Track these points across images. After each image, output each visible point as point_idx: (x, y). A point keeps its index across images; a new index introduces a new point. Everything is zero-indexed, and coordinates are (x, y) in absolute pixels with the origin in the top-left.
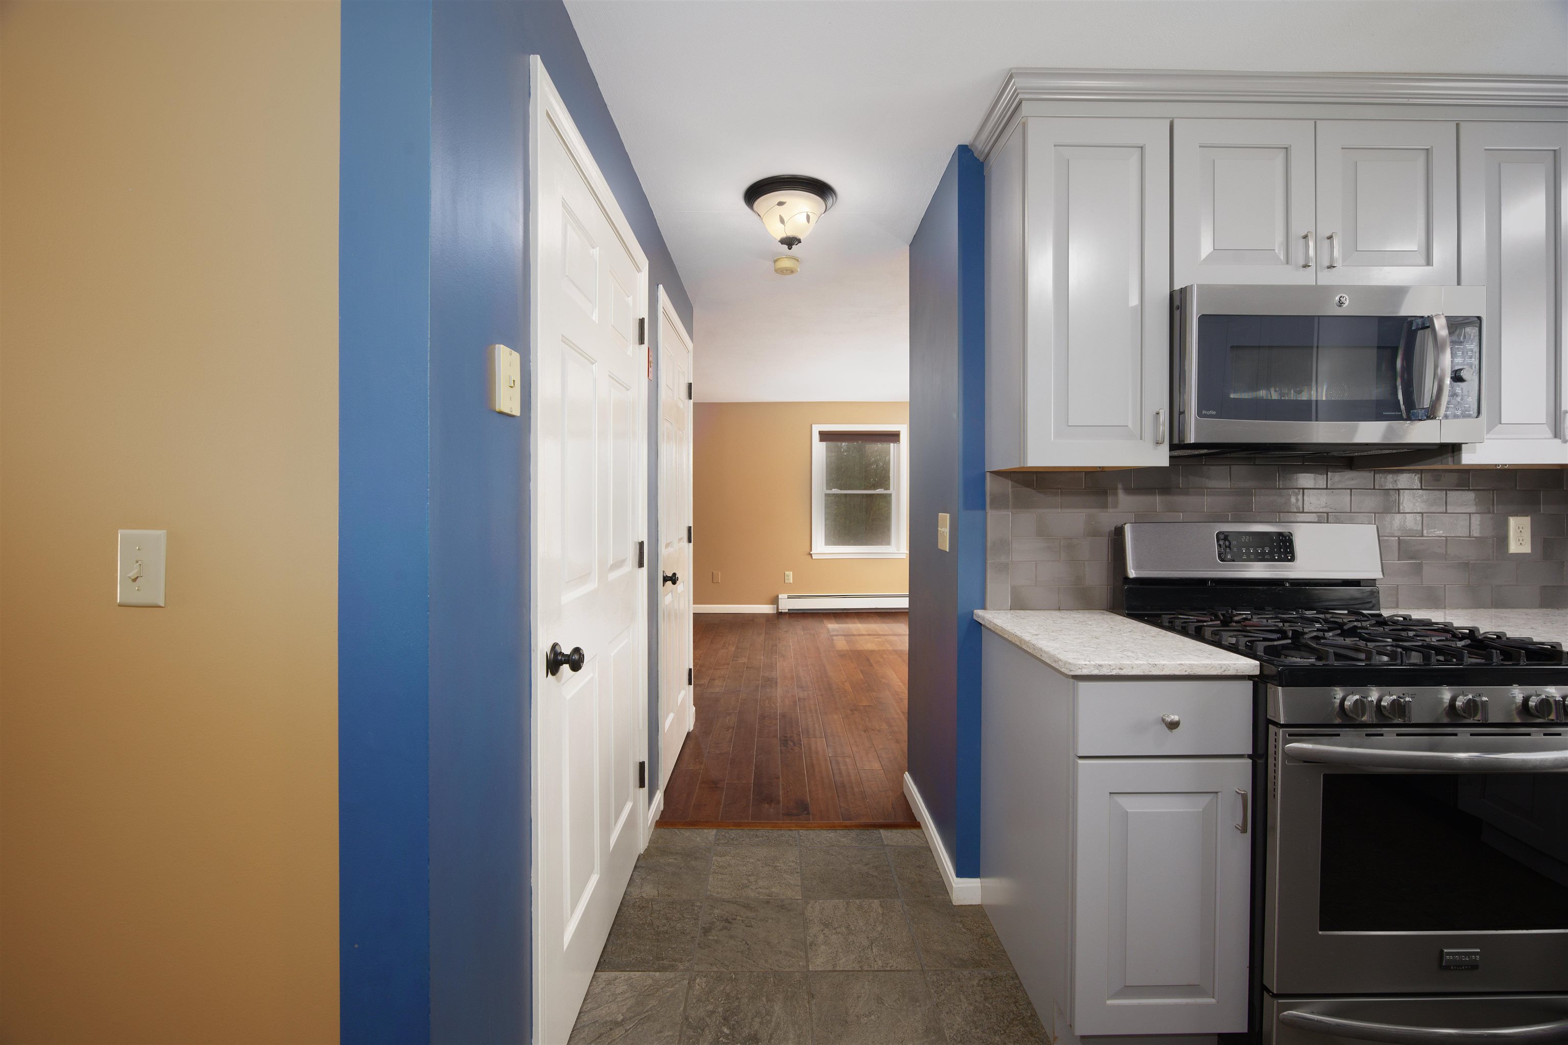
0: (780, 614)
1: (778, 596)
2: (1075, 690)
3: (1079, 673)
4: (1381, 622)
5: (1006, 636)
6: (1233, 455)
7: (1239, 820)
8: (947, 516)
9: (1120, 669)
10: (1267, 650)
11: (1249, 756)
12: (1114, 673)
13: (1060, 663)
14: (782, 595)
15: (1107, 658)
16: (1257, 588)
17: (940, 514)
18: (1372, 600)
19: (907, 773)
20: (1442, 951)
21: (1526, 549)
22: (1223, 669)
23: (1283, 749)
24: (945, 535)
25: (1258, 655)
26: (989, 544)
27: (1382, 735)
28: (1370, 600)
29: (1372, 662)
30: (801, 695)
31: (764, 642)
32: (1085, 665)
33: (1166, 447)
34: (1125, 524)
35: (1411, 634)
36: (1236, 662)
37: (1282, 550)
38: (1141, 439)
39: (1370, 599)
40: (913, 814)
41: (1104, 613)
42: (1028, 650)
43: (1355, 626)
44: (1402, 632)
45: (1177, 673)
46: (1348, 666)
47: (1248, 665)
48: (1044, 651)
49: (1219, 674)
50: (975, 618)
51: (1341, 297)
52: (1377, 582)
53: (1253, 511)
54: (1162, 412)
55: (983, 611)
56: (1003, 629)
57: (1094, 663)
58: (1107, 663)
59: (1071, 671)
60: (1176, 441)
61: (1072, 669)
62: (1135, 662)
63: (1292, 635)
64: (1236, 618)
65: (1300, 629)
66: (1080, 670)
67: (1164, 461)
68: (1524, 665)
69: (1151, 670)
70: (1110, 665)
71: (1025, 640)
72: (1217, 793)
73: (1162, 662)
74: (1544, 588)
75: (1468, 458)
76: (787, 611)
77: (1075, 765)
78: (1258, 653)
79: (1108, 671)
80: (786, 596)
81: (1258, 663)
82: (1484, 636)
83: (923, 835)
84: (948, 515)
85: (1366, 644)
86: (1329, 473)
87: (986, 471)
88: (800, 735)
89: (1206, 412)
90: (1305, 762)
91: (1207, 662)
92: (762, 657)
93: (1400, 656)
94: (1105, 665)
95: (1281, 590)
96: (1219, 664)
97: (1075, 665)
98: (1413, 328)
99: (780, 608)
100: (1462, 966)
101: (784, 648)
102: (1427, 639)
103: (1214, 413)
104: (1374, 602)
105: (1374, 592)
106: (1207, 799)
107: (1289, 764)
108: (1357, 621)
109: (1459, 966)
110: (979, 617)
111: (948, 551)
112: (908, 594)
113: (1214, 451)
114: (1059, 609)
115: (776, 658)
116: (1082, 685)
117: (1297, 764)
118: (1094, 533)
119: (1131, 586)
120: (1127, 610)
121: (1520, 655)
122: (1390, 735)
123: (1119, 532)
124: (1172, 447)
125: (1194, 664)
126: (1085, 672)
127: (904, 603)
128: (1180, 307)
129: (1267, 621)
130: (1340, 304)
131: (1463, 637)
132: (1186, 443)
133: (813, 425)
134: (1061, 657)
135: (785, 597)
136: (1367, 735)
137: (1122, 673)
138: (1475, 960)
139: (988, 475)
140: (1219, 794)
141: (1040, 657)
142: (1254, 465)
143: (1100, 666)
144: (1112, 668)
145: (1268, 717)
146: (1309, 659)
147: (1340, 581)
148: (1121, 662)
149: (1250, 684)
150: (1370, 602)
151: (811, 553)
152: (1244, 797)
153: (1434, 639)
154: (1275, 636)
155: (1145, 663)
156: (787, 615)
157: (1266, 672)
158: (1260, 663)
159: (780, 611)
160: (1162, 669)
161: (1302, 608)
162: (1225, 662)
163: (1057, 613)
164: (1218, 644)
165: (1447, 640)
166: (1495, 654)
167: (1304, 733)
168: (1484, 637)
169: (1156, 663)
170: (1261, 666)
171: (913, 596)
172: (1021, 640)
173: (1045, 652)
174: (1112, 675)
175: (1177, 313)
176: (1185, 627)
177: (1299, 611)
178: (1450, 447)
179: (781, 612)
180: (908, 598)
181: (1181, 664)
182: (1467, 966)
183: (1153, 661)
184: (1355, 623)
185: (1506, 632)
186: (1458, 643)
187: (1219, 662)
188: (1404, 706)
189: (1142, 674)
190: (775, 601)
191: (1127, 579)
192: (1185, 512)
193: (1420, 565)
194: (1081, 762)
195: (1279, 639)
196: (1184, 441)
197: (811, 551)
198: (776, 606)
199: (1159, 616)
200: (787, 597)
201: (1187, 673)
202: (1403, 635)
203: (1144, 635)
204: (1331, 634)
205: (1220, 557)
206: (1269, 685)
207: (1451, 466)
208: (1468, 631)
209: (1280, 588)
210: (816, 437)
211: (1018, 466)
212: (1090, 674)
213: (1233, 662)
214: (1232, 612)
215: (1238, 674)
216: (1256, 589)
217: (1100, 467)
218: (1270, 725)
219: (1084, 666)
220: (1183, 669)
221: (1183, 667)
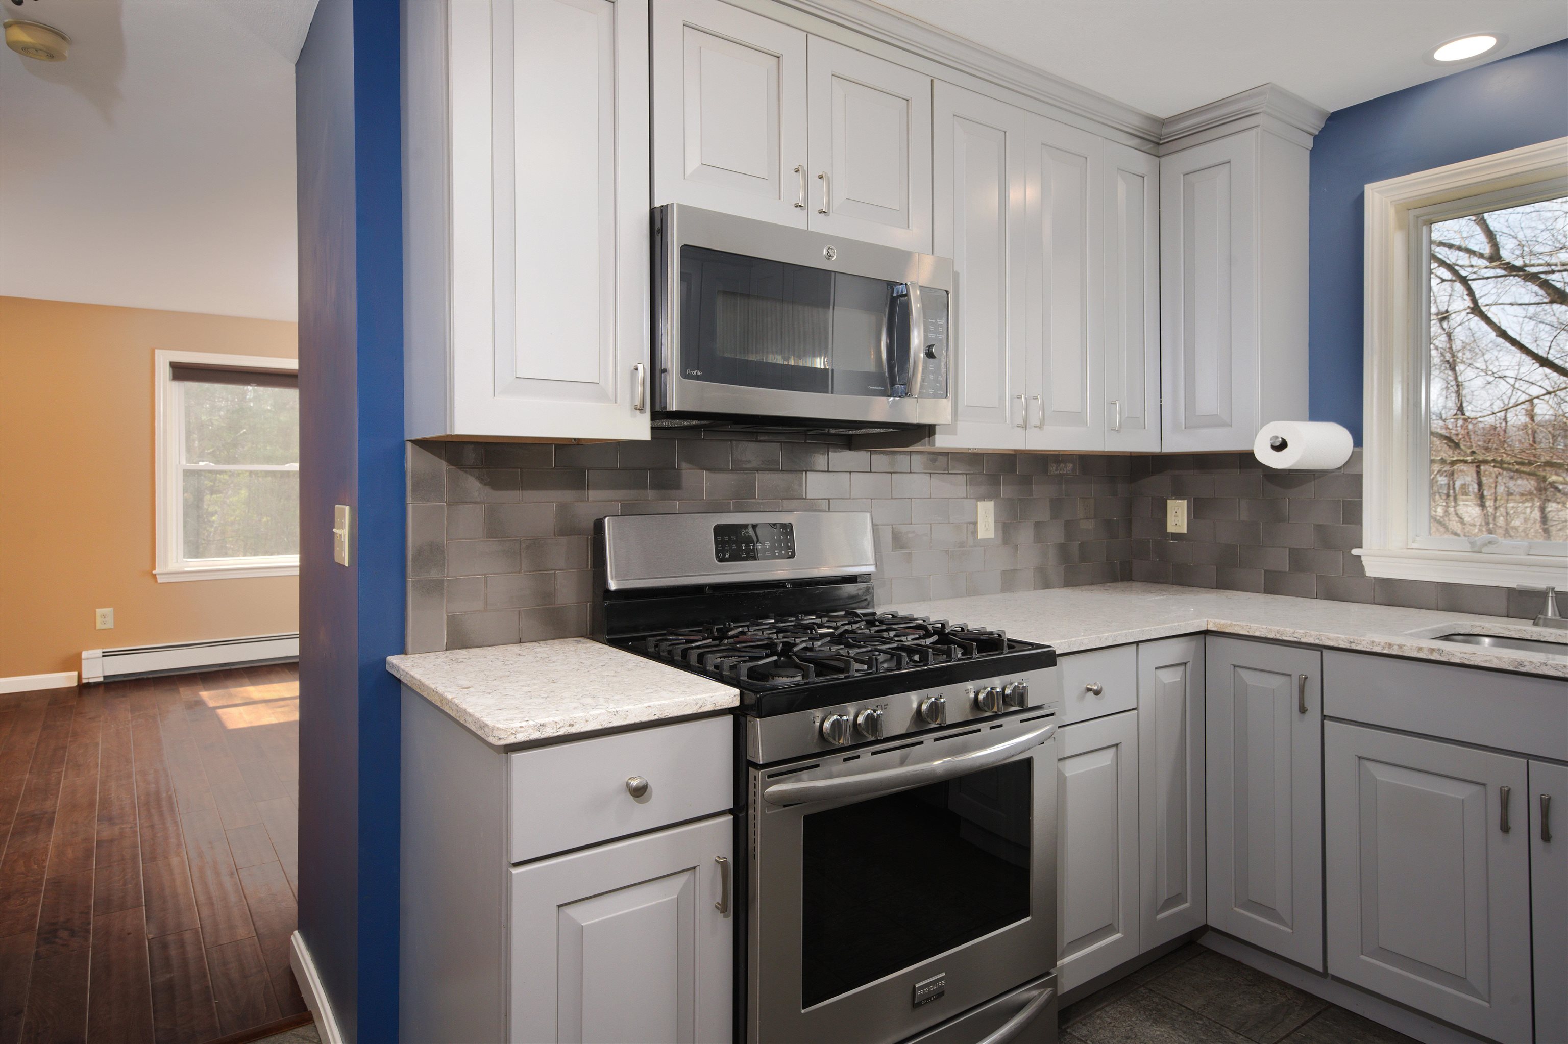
0: (84, 688)
1: (80, 654)
2: (508, 764)
3: (512, 740)
4: (871, 621)
5: (425, 694)
6: (729, 428)
7: (719, 899)
8: (344, 510)
9: (571, 725)
10: (752, 673)
11: (730, 811)
12: (562, 732)
13: (486, 729)
14: (90, 652)
15: (554, 712)
16: (758, 592)
17: (336, 506)
18: (865, 599)
19: (296, 932)
20: (914, 987)
21: (991, 534)
22: (699, 706)
23: (762, 795)
24: (343, 540)
25: (742, 680)
26: (410, 553)
27: (858, 757)
28: (865, 598)
29: (850, 674)
30: (106, 835)
31: (38, 745)
32: (521, 727)
33: (647, 415)
34: (605, 517)
35: (892, 634)
36: (714, 694)
37: (783, 545)
38: (616, 402)
39: (865, 596)
40: (303, 1001)
41: (580, 641)
42: (450, 712)
43: (846, 630)
44: (884, 633)
45: (645, 719)
46: (827, 682)
47: (728, 696)
48: (469, 713)
49: (695, 712)
50: (388, 668)
51: (829, 249)
52: (873, 577)
53: (755, 498)
54: (640, 367)
55: (402, 656)
56: (422, 684)
57: (534, 723)
58: (551, 719)
59: (500, 739)
60: (658, 408)
61: (501, 737)
62: (591, 713)
63: (782, 650)
64: (731, 633)
65: (791, 640)
66: (513, 737)
67: (645, 434)
68: (976, 656)
69: (612, 720)
70: (556, 722)
71: (447, 699)
72: (694, 868)
73: (626, 708)
74: (1004, 572)
75: (942, 441)
76: (101, 679)
77: (509, 875)
78: (741, 678)
79: (554, 731)
80: (98, 652)
81: (737, 691)
82: (952, 628)
83: (314, 1033)
84: (347, 508)
85: (848, 652)
86: (830, 453)
87: (405, 439)
88: (88, 913)
89: (690, 372)
90: (785, 806)
91: (680, 699)
92: (27, 776)
93: (875, 663)
94: (550, 723)
95: (781, 593)
96: (694, 700)
97: (506, 730)
98: (895, 295)
99: (84, 676)
100: (930, 998)
101: (81, 751)
102: (903, 639)
103: (700, 373)
104: (869, 599)
105: (869, 588)
106: (682, 879)
107: (769, 813)
108: (850, 623)
109: (928, 999)
110: (393, 666)
111: (346, 564)
112: (298, 633)
113: (706, 422)
114: (520, 642)
115: (60, 773)
116: (516, 757)
117: (777, 811)
118: (567, 529)
119: (613, 602)
120: (609, 634)
121: (972, 648)
122: (866, 756)
123: (599, 527)
124: (655, 416)
125: (664, 704)
126: (521, 737)
127: (291, 648)
128: (660, 231)
129: (763, 633)
130: (829, 256)
131: (936, 632)
132: (668, 410)
133: (157, 351)
134: (488, 721)
135: (97, 655)
136: (845, 760)
137: (573, 730)
138: (942, 986)
139: (409, 446)
140: (697, 869)
141: (463, 722)
142: (757, 441)
143: (542, 725)
144: (559, 726)
145: (749, 758)
146: (795, 677)
147: (839, 578)
148: (571, 716)
149: (729, 720)
150: (866, 599)
151: (154, 572)
152: (724, 865)
153: (910, 638)
154: (763, 652)
155: (604, 711)
156: (101, 690)
157: (747, 702)
158: (741, 692)
159: (84, 681)
160: (625, 716)
161: (801, 613)
162: (701, 696)
163: (515, 648)
164: (702, 671)
165: (920, 638)
166: (953, 649)
167: (784, 771)
168: (952, 630)
169: (618, 710)
170: (742, 695)
171: (306, 636)
172: (442, 698)
173: (470, 715)
174: (559, 737)
175: (658, 238)
176: (671, 651)
177: (798, 617)
178: (927, 428)
179: (88, 683)
180: (298, 639)
181: (649, 706)
182: (933, 996)
183: (614, 708)
184: (846, 627)
185: (968, 623)
186: (927, 640)
187: (694, 697)
188: (876, 720)
189: (600, 727)
190: (73, 663)
191: (608, 591)
192: (682, 500)
193: (910, 554)
194: (515, 871)
195: (767, 656)
196: (665, 408)
197: (154, 568)
198: (75, 673)
199: (644, 638)
200: (101, 655)
201: (656, 718)
202: (885, 636)
203: (619, 669)
204: (819, 643)
205: (717, 556)
206: (749, 718)
207: (927, 448)
208: (940, 625)
209: (782, 590)
210: (163, 372)
211: (443, 434)
212: (528, 739)
213: (710, 695)
214: (730, 625)
215: (716, 709)
216: (757, 594)
217: (575, 439)
218: (750, 768)
219: (520, 729)
220: (652, 713)
221: (651, 710)
